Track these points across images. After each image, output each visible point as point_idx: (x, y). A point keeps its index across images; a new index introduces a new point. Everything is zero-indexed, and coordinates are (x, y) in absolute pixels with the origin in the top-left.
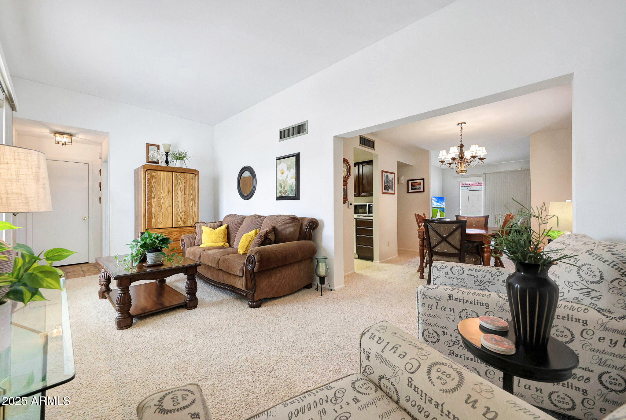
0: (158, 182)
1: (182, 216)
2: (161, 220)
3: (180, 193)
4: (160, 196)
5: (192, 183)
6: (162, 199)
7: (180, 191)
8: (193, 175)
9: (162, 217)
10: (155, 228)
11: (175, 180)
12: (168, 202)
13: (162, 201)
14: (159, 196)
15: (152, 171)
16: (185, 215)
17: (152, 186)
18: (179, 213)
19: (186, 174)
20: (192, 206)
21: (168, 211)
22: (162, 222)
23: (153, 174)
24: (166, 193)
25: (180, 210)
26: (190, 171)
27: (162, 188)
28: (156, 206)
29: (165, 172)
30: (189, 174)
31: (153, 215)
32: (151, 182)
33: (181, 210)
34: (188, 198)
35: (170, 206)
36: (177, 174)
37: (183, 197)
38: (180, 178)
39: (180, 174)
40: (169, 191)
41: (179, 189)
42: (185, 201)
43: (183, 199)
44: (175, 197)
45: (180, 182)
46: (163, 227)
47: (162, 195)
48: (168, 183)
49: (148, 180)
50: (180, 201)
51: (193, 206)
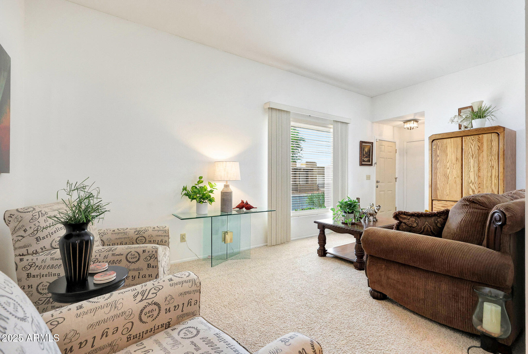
0: (445, 151)
1: (474, 189)
2: (448, 191)
3: (472, 161)
4: (447, 166)
5: (492, 146)
6: (448, 168)
7: (473, 157)
8: (493, 134)
9: (448, 189)
10: (442, 199)
11: (465, 145)
12: (456, 172)
13: (448, 171)
14: (445, 166)
15: (438, 141)
16: (479, 187)
17: (438, 156)
18: (471, 185)
19: (481, 136)
20: (491, 177)
21: (455, 182)
22: (449, 194)
23: (439, 143)
24: (454, 161)
25: (471, 181)
26: (489, 130)
27: (448, 157)
28: (443, 177)
29: (452, 139)
30: (486, 135)
31: (438, 186)
32: (436, 152)
33: (473, 181)
34: (485, 166)
35: (458, 177)
36: (468, 138)
37: (476, 165)
38: (472, 142)
39: (472, 137)
40: (457, 159)
41: (470, 156)
42: (479, 170)
43: (476, 168)
44: (465, 165)
45: (473, 147)
46: (449, 200)
47: (448, 164)
48: (455, 151)
49: (434, 150)
50: (472, 170)
51: (493, 177)
